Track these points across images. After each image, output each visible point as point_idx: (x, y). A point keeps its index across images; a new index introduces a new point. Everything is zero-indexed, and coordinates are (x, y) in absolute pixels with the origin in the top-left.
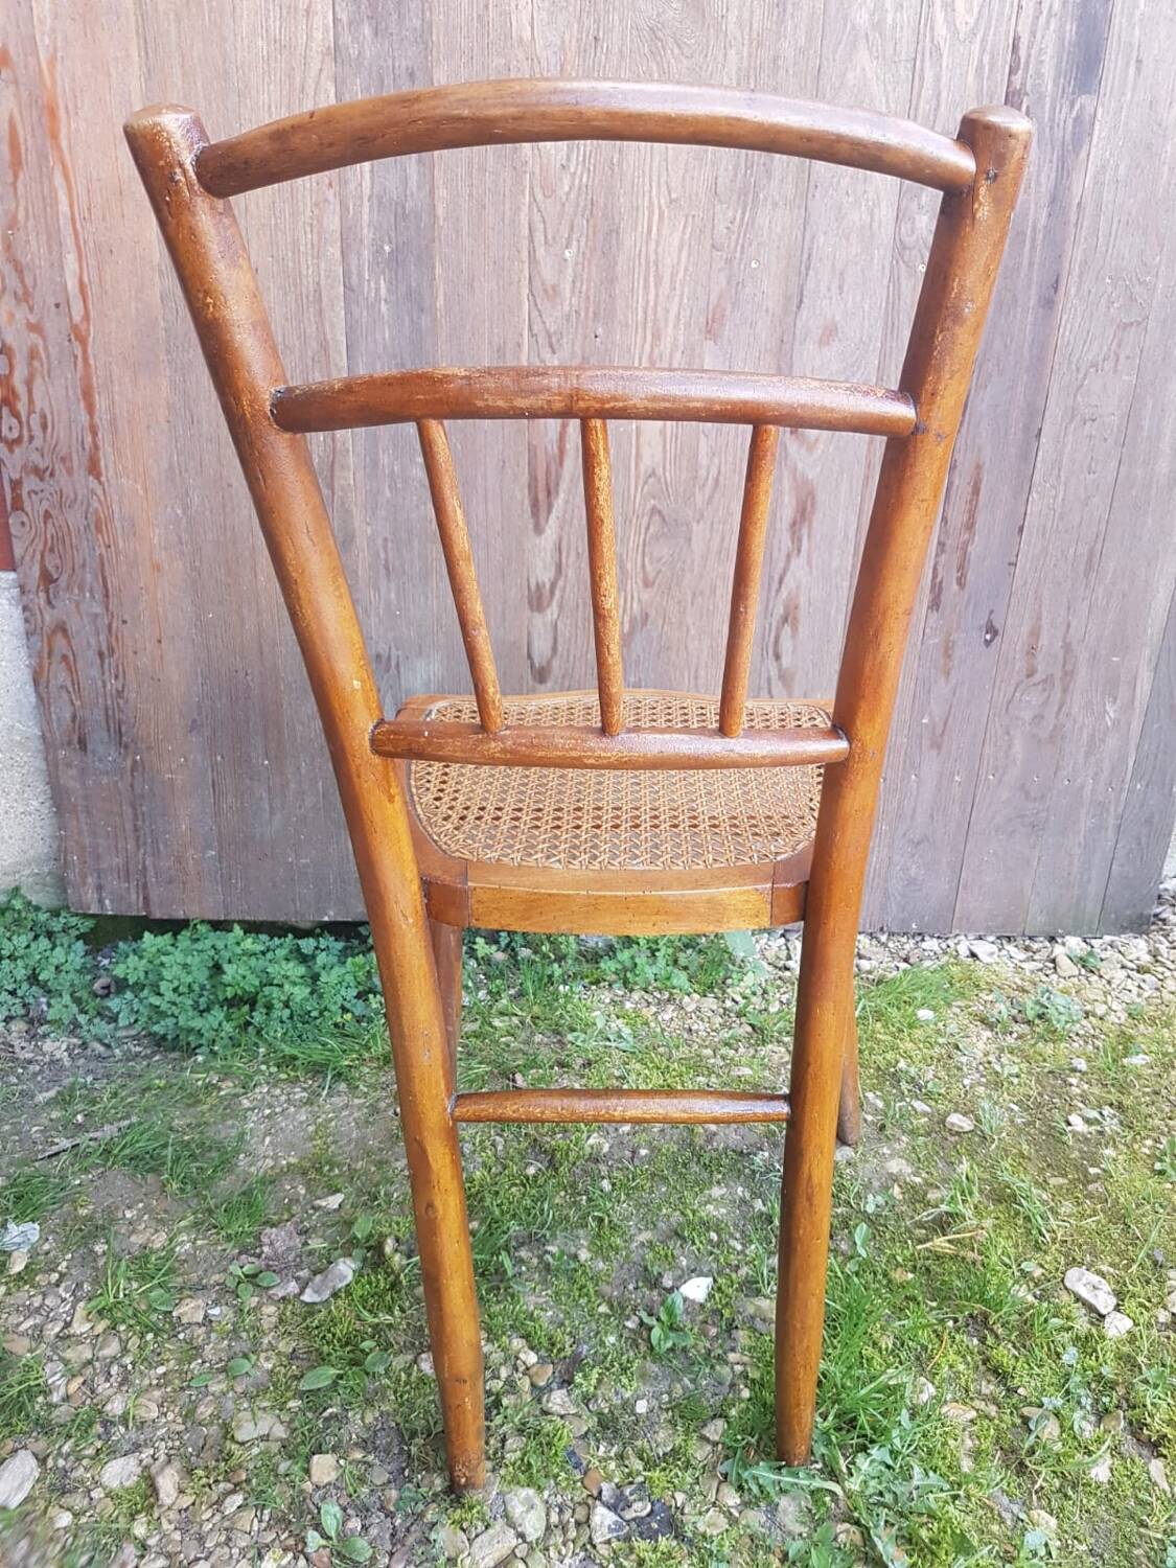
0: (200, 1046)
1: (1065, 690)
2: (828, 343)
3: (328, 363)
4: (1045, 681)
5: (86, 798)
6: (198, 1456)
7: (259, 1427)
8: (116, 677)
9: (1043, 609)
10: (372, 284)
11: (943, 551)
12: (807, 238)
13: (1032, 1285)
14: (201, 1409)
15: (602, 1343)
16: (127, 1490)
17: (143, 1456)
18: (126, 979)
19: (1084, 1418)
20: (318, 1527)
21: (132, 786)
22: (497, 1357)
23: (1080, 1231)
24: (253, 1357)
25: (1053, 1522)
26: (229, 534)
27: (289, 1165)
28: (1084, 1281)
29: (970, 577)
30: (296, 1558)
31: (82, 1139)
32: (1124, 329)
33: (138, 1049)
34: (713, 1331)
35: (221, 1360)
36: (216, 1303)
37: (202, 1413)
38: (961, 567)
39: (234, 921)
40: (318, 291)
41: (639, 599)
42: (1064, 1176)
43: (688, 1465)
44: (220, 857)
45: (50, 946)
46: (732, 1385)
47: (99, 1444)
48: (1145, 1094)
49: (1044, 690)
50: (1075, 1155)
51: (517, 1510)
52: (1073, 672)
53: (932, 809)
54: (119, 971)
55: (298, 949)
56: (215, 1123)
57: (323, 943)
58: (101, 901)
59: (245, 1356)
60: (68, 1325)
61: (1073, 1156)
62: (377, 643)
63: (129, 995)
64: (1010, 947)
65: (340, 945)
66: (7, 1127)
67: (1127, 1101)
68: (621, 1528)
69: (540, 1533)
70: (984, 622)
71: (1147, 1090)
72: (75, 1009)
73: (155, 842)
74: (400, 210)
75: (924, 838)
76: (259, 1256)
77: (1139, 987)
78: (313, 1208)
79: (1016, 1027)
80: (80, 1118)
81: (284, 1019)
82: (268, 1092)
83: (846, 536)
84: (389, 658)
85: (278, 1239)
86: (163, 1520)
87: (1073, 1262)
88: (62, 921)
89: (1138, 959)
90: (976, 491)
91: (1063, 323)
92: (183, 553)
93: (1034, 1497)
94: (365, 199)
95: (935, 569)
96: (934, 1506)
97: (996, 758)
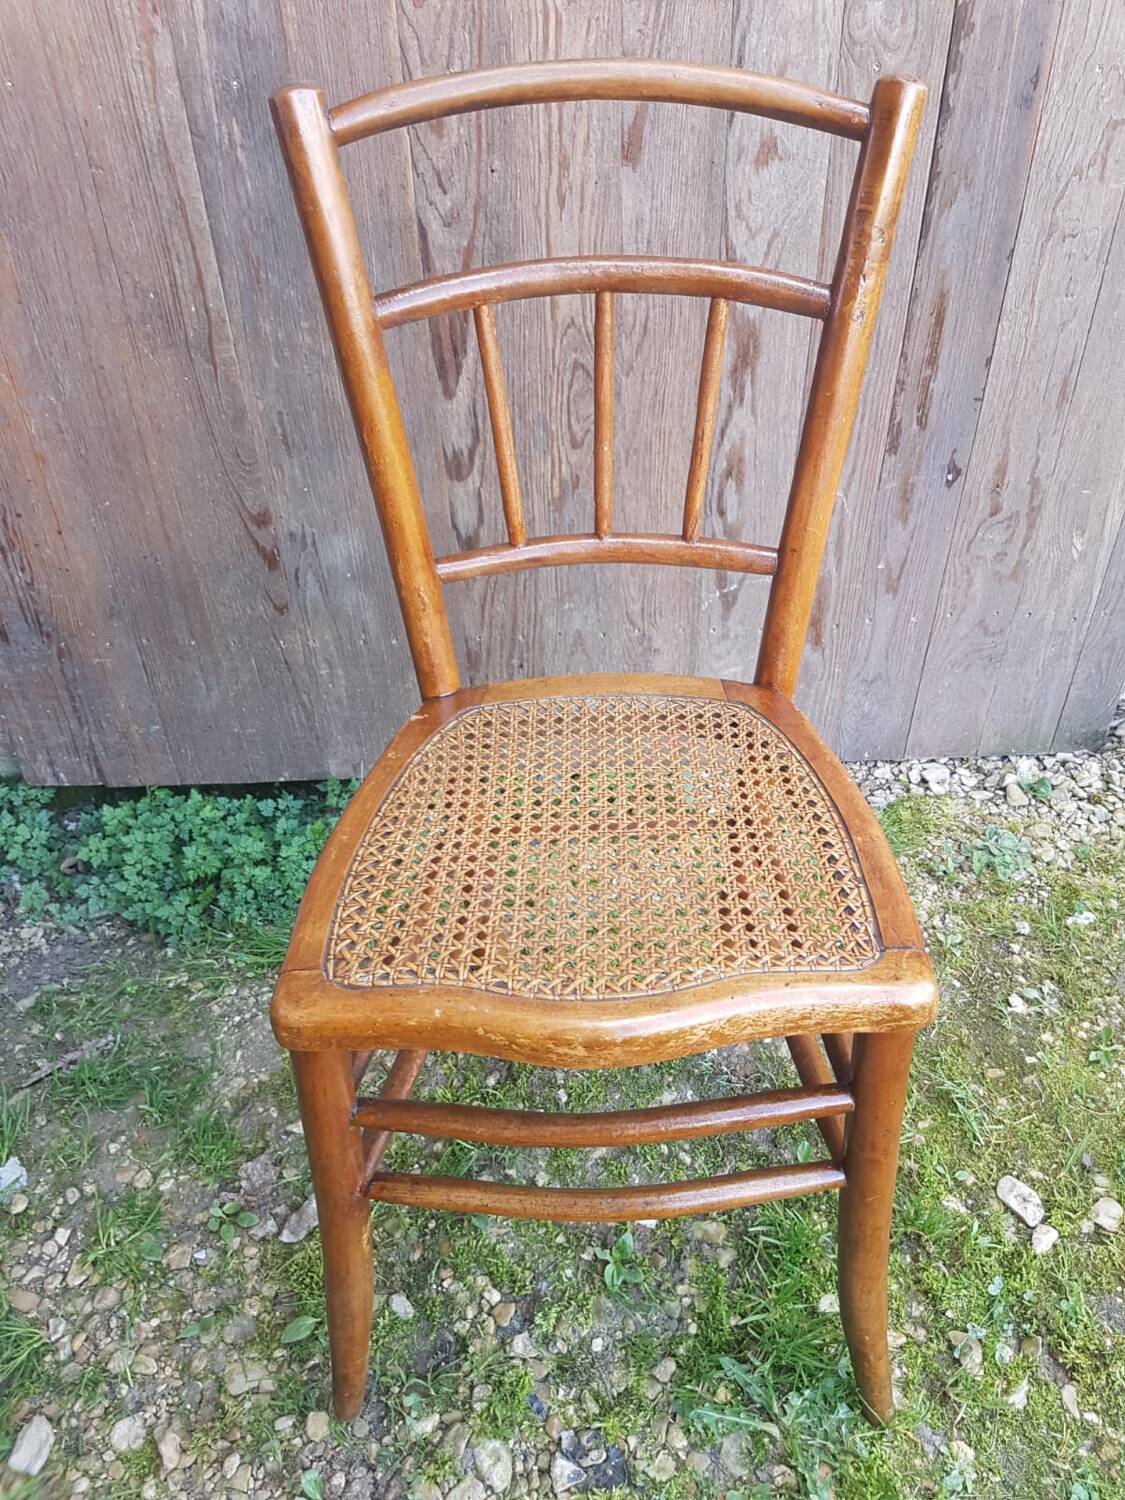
0: (169, 936)
1: (1031, 526)
2: (767, 163)
3: (187, 222)
4: (1010, 518)
5: (19, 684)
6: (196, 1413)
7: (249, 1377)
8: (23, 570)
9: (1011, 445)
10: (224, 129)
11: (902, 390)
12: (737, 37)
13: (964, 1194)
14: (196, 1363)
15: (560, 1278)
16: (134, 1452)
17: (147, 1416)
18: (89, 862)
19: (1006, 1343)
21: (62, 671)
22: (463, 1297)
23: (1014, 1131)
24: (239, 1306)
25: (971, 1453)
26: (110, 419)
27: (261, 1083)
28: (1015, 1193)
29: (933, 415)
31: (63, 1062)
32: (1115, 129)
33: (112, 931)
34: (663, 1262)
35: (210, 1310)
36: (201, 1245)
37: (197, 1367)
38: (922, 406)
39: (192, 786)
40: (162, 142)
41: (568, 462)
42: (1001, 1067)
43: (640, 1408)
44: (166, 730)
45: (13, 822)
46: (680, 1320)
47: (106, 1403)
48: (1087, 963)
49: (1008, 527)
50: (1013, 1040)
51: (485, 1463)
52: (1039, 508)
53: (887, 650)
55: (258, 811)
56: (187, 1034)
57: (282, 804)
58: (56, 775)
60: (67, 1277)
61: (1011, 1042)
62: (288, 522)
63: (95, 880)
64: (962, 771)
65: (299, 803)
67: (1068, 974)
68: (579, 1475)
69: (507, 1484)
70: (946, 461)
71: (1088, 958)
72: (46, 895)
73: (97, 722)
74: (243, 37)
75: (879, 677)
76: (237, 1190)
77: (1089, 820)
78: (287, 1130)
79: (963, 878)
80: (58, 1034)
81: (249, 899)
82: (237, 994)
83: (794, 380)
84: (304, 536)
85: (255, 1173)
86: (170, 1482)
87: (1004, 1170)
88: (21, 794)
89: (1090, 786)
90: (939, 322)
91: (1043, 125)
92: (64, 441)
93: (955, 1430)
94: (200, 26)
95: (893, 410)
97: (955, 598)
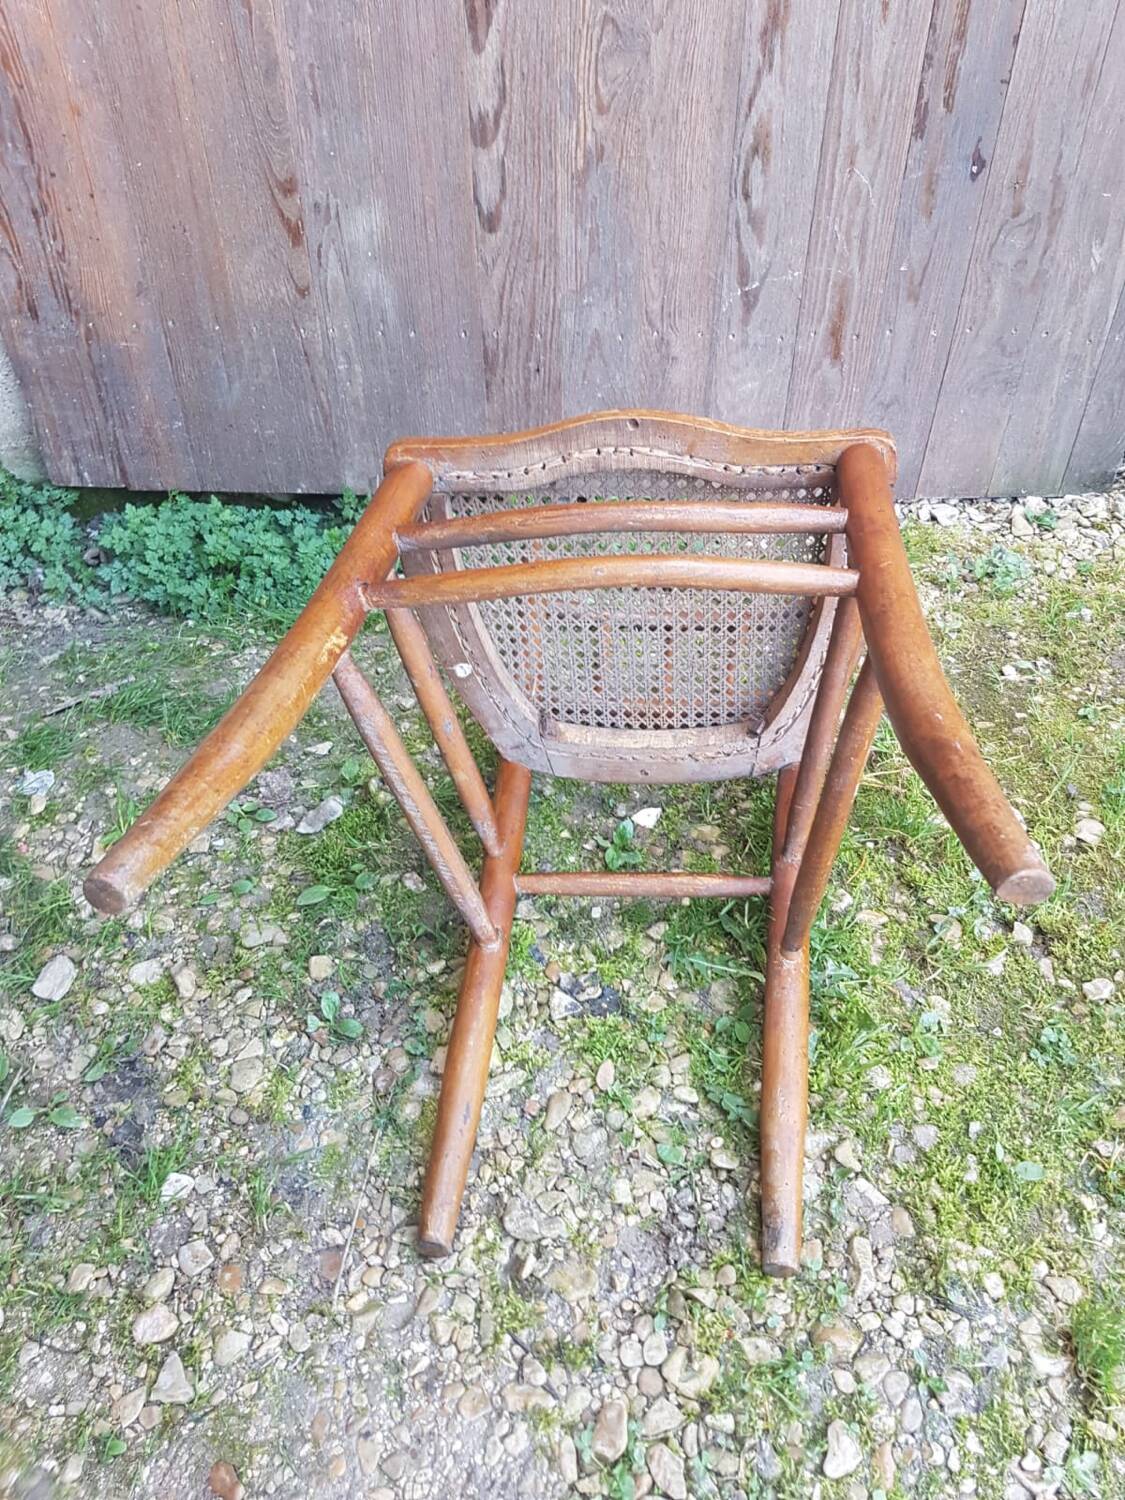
0: (189, 611)
1: (1051, 232)
4: (1031, 220)
5: (47, 368)
6: (211, 959)
7: (264, 935)
8: (55, 238)
9: (1035, 136)
11: (930, 65)
14: (212, 922)
15: (563, 861)
16: (152, 986)
17: (164, 960)
18: (113, 550)
19: (984, 923)
20: (318, 1012)
21: (89, 354)
24: (255, 880)
25: (948, 1006)
26: (146, 68)
29: (959, 96)
30: (299, 1036)
31: (85, 697)
33: (133, 615)
34: (660, 851)
35: (227, 883)
36: (220, 836)
37: (213, 925)
38: (949, 86)
39: (211, 493)
41: (593, 129)
42: (990, 720)
43: (634, 958)
44: (188, 428)
45: (38, 519)
47: (125, 951)
48: (1081, 646)
49: (1030, 230)
50: (1004, 701)
52: (1060, 209)
53: (905, 368)
54: (106, 542)
55: (276, 521)
56: (208, 681)
57: (300, 516)
58: (80, 474)
59: (248, 878)
60: (88, 856)
61: (1002, 702)
63: (117, 564)
64: (971, 510)
65: (316, 518)
66: (16, 688)
67: (1062, 652)
68: (576, 1007)
69: (508, 1013)
70: (971, 150)
71: (1083, 642)
72: (69, 578)
73: (122, 414)
76: (256, 796)
77: (1092, 544)
78: (305, 754)
79: (965, 586)
80: (81, 678)
81: (268, 586)
82: (257, 653)
85: (274, 782)
86: (185, 1009)
88: (46, 494)
89: (1095, 516)
92: (100, 92)
93: (933, 986)
95: (921, 87)
96: (843, 991)
97: (974, 310)
